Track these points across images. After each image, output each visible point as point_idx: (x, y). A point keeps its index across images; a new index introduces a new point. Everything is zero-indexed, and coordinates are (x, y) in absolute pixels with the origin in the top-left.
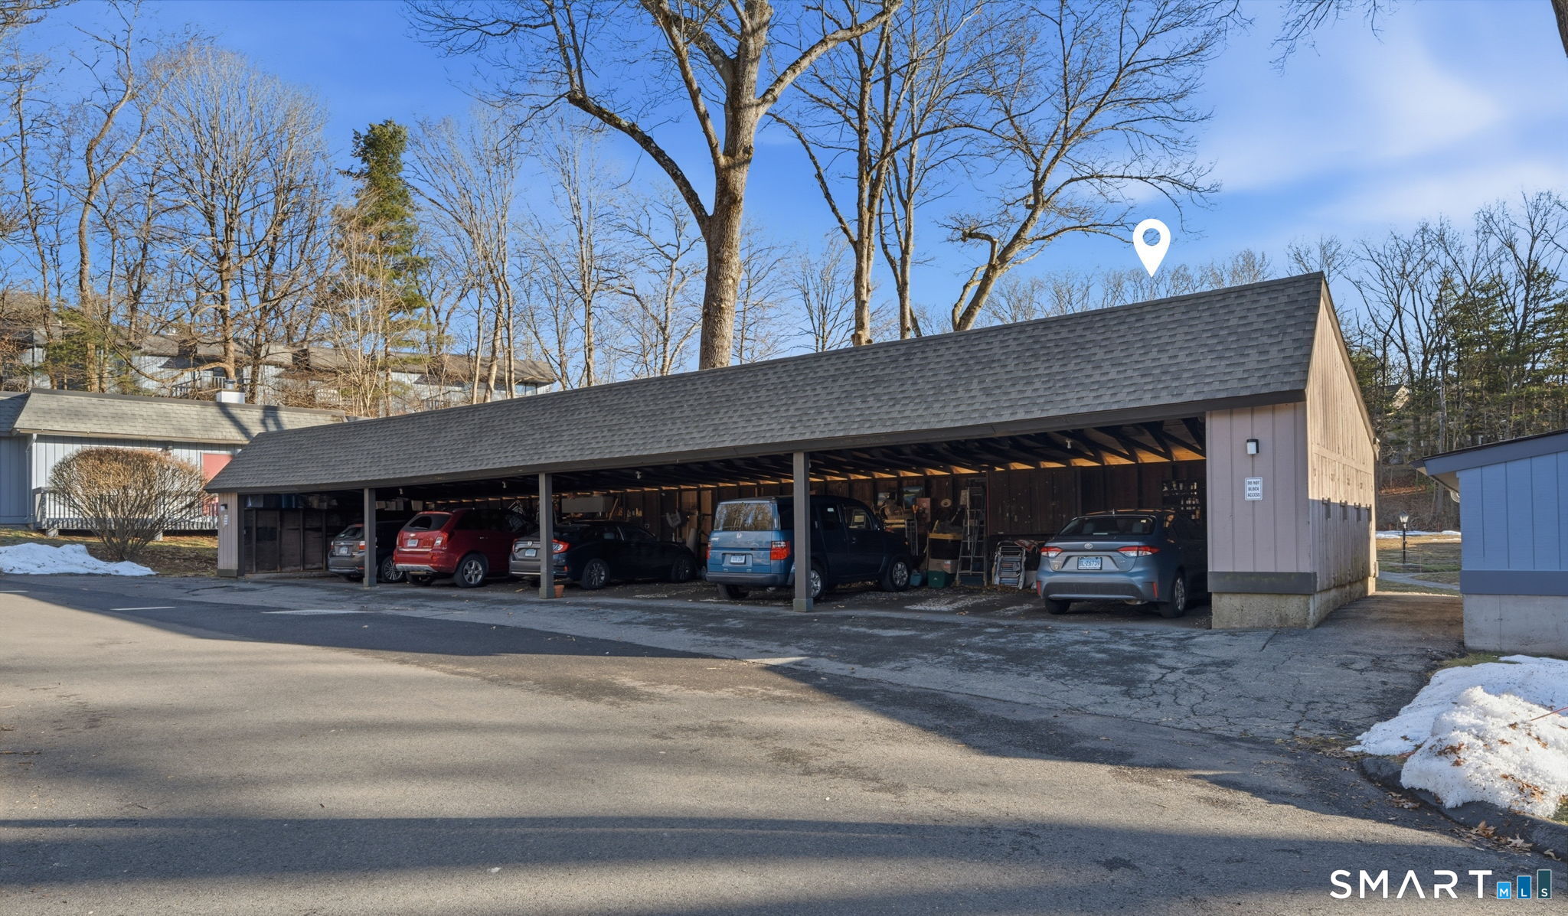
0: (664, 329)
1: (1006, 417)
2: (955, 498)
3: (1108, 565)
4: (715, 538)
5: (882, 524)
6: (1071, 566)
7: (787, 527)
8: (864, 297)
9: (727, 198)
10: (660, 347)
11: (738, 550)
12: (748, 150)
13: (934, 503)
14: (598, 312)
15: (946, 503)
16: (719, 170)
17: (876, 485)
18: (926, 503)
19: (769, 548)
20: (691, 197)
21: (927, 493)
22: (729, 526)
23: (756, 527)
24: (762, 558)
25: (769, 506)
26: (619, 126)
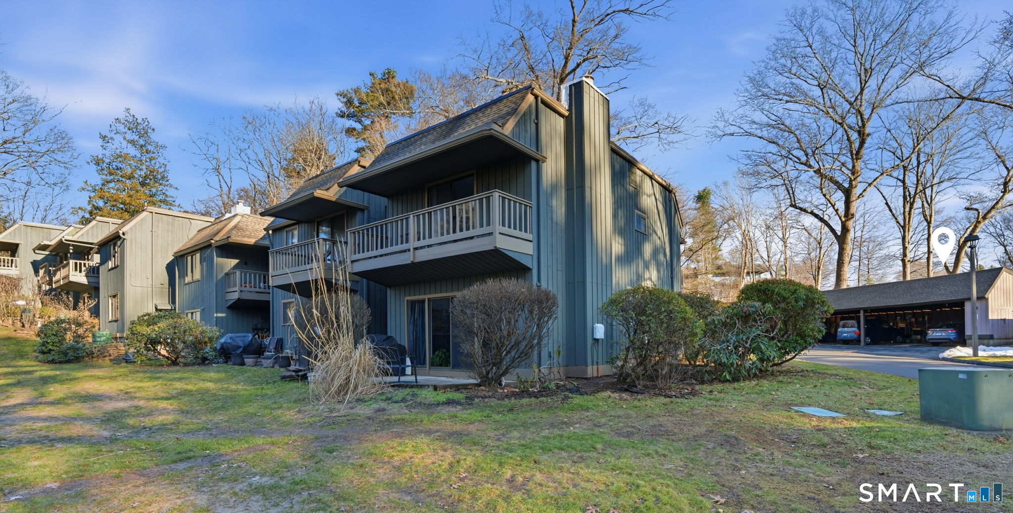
0: (819, 243)
1: (915, 302)
2: (924, 318)
3: (944, 334)
4: (840, 330)
5: (897, 326)
6: (934, 334)
7: (859, 327)
8: (907, 245)
9: (845, 229)
10: (818, 250)
11: (845, 332)
12: (853, 215)
13: (916, 320)
14: (789, 245)
15: (921, 319)
16: (842, 222)
17: (896, 315)
18: (913, 320)
19: (854, 332)
20: (833, 230)
21: (913, 317)
22: (844, 326)
23: (851, 327)
24: (853, 334)
25: (854, 322)
26: (807, 212)
